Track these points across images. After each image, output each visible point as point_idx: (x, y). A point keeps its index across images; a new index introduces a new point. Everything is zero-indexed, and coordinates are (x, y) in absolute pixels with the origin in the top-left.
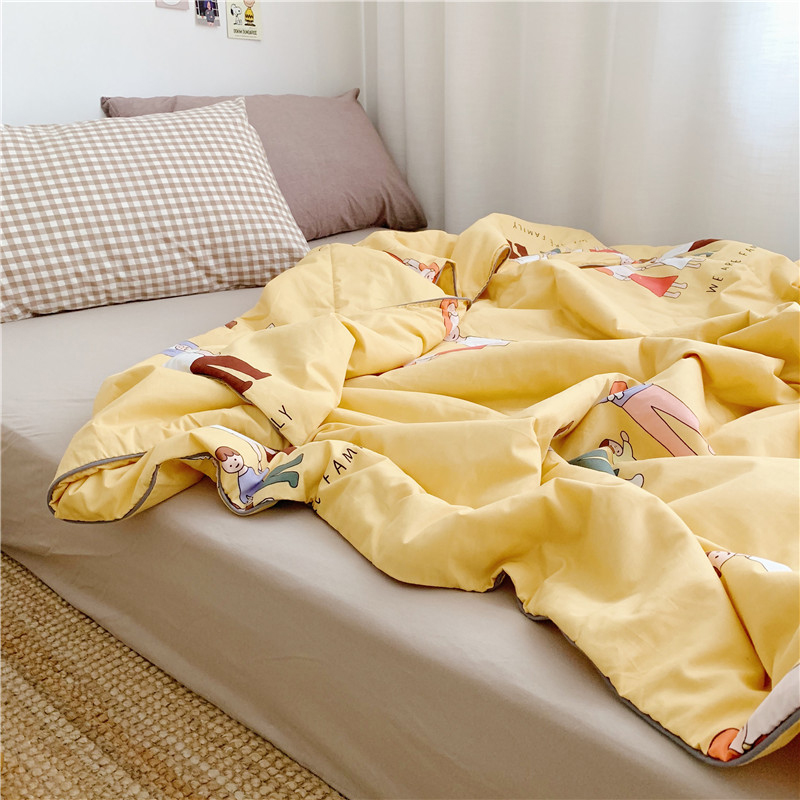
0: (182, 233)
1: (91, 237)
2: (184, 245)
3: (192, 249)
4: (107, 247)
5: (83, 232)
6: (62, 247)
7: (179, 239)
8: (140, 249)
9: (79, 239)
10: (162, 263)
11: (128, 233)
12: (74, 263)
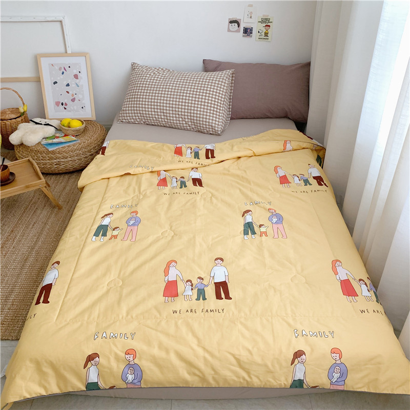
0: (183, 114)
1: (160, 109)
2: (183, 117)
3: (185, 118)
4: (164, 113)
5: (159, 107)
6: (153, 110)
7: (182, 115)
8: (171, 115)
9: (157, 109)
10: (176, 120)
11: (169, 110)
12: (155, 115)
